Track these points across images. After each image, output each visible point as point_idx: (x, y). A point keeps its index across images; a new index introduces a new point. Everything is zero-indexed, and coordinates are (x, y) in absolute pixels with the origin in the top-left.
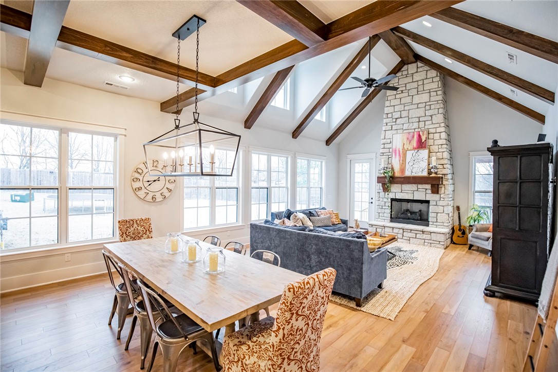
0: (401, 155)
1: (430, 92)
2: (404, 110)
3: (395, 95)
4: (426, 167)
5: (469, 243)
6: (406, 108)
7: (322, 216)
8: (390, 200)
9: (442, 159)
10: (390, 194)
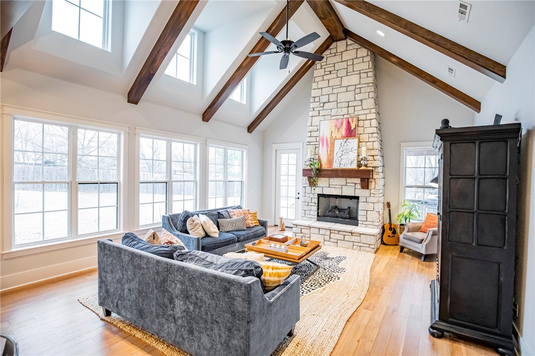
0: (329, 145)
1: (360, 74)
2: (332, 94)
3: (323, 76)
4: (356, 158)
5: (401, 244)
6: (335, 91)
7: (235, 218)
8: (316, 196)
9: (373, 149)
10: (317, 189)
